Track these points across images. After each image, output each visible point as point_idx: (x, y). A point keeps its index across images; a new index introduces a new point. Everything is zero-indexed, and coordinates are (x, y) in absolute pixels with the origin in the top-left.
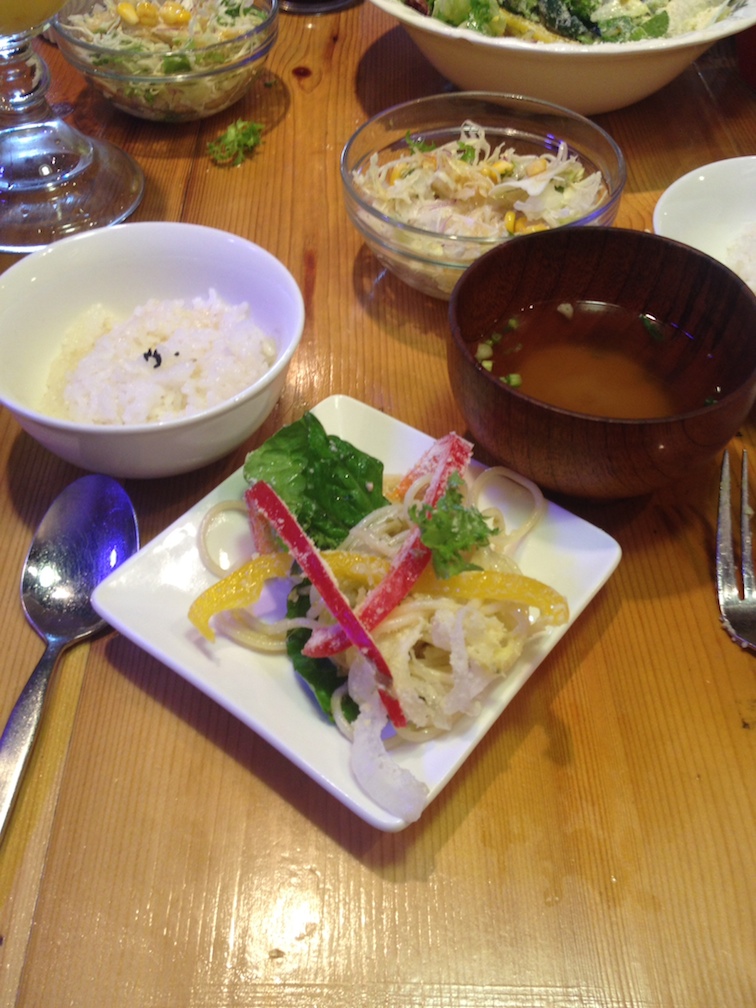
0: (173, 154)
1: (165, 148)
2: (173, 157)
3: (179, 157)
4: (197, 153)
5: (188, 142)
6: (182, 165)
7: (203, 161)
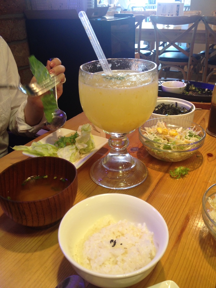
0: (160, 170)
1: (158, 168)
2: (159, 171)
3: (161, 172)
4: (167, 172)
5: (166, 168)
6: (161, 174)
7: (167, 175)
